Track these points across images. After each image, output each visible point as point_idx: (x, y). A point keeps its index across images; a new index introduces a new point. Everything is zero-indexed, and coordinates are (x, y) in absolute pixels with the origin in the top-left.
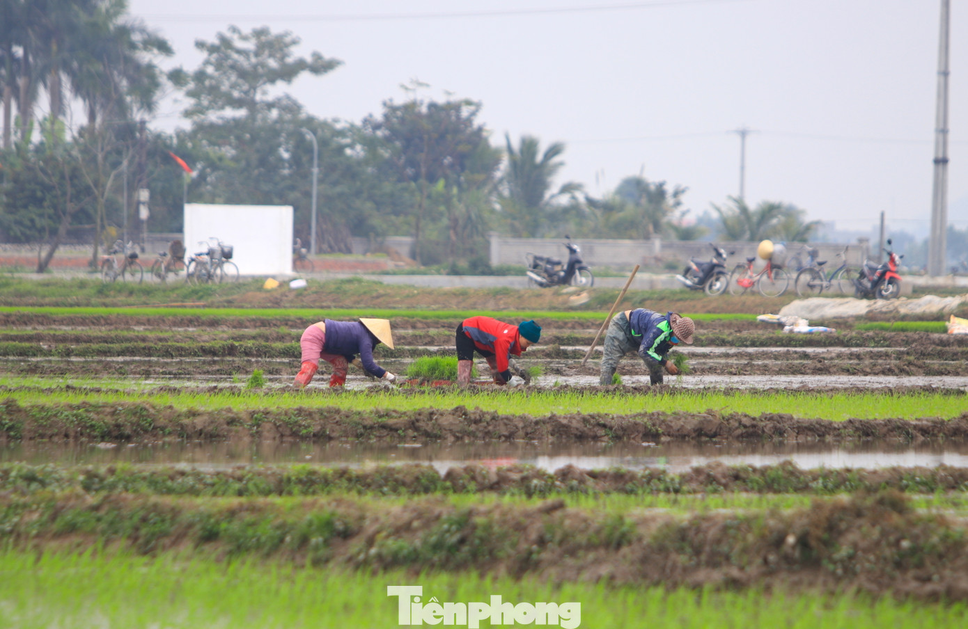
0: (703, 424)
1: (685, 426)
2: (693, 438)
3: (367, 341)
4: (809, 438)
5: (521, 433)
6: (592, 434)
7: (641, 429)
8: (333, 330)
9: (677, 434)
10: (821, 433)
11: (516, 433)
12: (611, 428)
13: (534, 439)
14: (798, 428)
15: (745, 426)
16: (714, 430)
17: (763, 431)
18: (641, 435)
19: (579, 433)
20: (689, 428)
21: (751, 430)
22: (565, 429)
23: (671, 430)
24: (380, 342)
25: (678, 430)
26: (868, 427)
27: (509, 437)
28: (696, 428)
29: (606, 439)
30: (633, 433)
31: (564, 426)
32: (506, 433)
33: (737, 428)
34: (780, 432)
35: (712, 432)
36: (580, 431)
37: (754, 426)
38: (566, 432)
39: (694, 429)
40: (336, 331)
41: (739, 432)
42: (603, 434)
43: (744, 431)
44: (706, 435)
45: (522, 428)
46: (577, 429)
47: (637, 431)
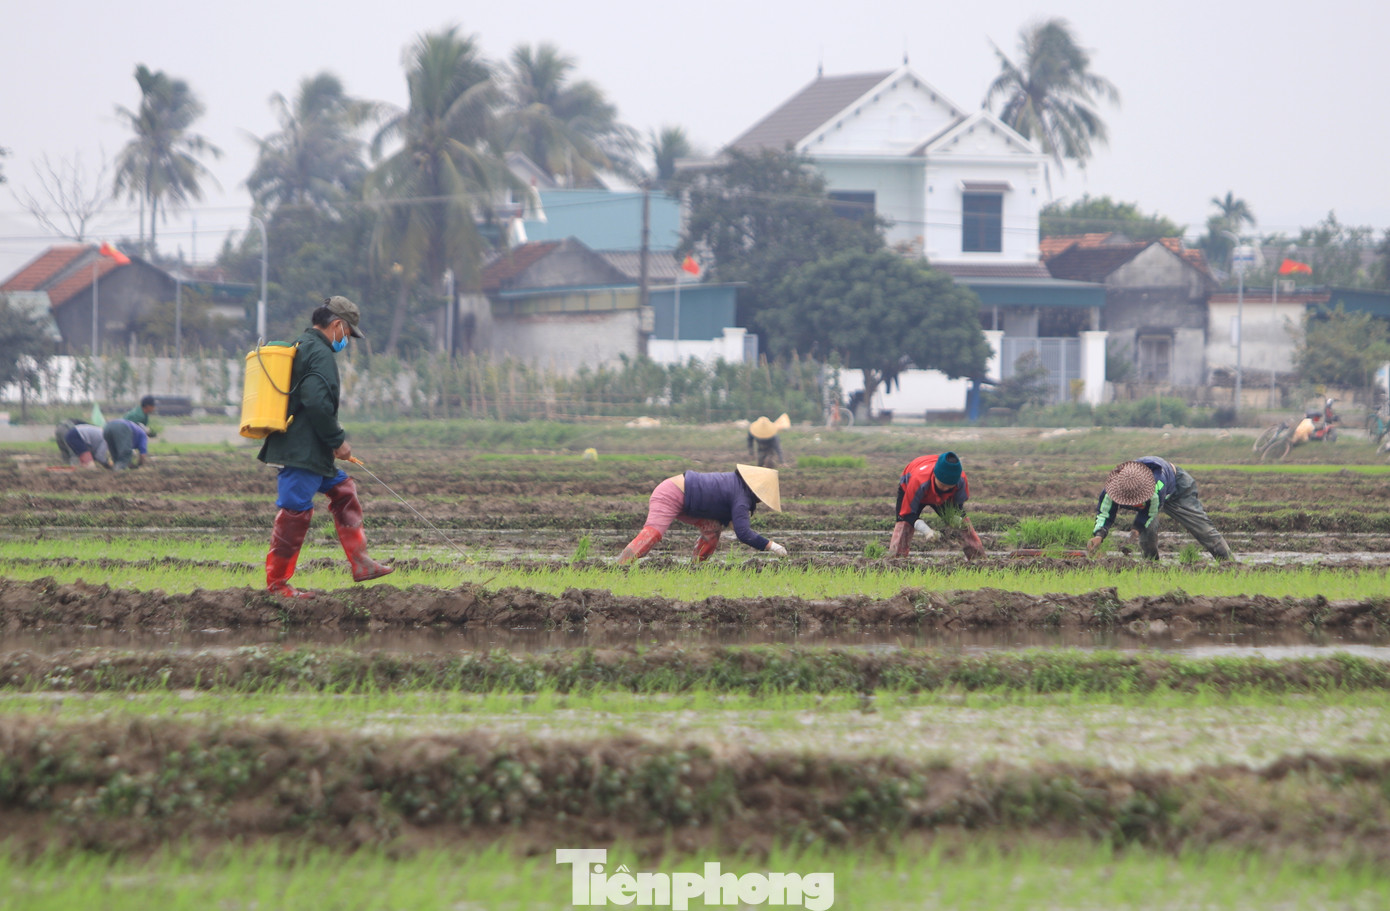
0: (443, 603)
1: (413, 606)
2: (426, 624)
3: (741, 501)
4: (626, 625)
5: (133, 616)
6: (252, 617)
7: (338, 610)
8: (695, 486)
9: (399, 617)
10: (648, 618)
11: (126, 615)
12: (285, 610)
13: (153, 624)
14: (611, 609)
15: (516, 607)
16: (462, 612)
17: (549, 616)
18: (337, 619)
19: (232, 616)
20: (420, 609)
21: (526, 612)
22: (210, 610)
23: (390, 613)
24: (758, 501)
25: (402, 612)
26: (730, 609)
27: (116, 622)
28: (432, 610)
29: (276, 624)
30: (325, 617)
31: (208, 605)
32: (110, 616)
33: (504, 610)
34: (576, 617)
35: (459, 616)
36: (235, 614)
37: (530, 607)
38: (211, 614)
39: (427, 611)
40: (699, 487)
41: (505, 615)
42: (272, 618)
43: (514, 614)
44: (448, 619)
45: (137, 609)
46: (230, 610)
47: (332, 614)
